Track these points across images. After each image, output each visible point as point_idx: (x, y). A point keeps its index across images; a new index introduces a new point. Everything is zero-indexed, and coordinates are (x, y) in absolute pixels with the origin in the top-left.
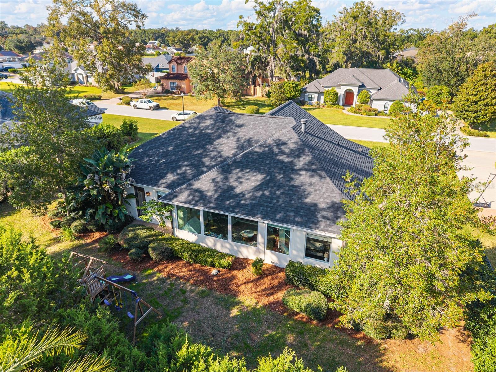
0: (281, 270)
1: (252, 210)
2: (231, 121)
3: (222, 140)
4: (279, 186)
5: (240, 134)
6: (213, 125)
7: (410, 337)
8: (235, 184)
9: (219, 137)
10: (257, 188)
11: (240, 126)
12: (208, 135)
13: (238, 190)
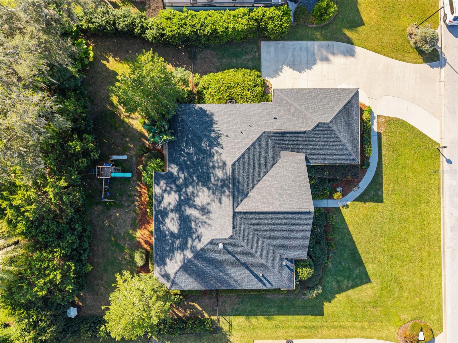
3: (206, 191)
4: (173, 243)
5: (213, 204)
8: (170, 217)
10: (169, 231)
13: (166, 220)
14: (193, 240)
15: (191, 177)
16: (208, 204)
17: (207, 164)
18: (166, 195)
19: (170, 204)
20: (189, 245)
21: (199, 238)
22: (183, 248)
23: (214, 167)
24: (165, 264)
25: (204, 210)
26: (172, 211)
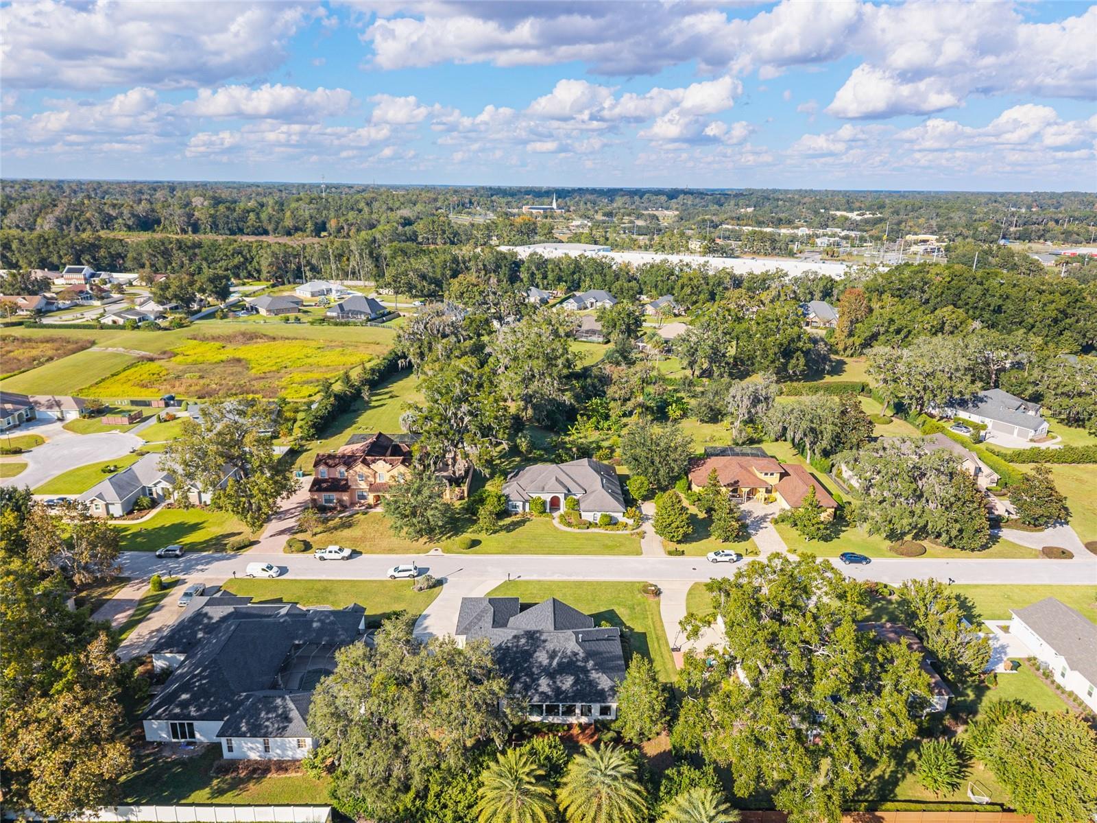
0: (591, 724)
1: (574, 699)
2: (537, 638)
3: (537, 654)
4: (583, 682)
5: (548, 647)
6: (527, 642)
7: (649, 739)
8: (560, 685)
9: (535, 651)
10: (573, 685)
11: (545, 641)
12: (527, 651)
13: (564, 688)
14: (577, 660)
15: (525, 669)
16: (547, 652)
17: (516, 653)
18: (541, 689)
19: (548, 685)
20: (583, 664)
21: (576, 654)
22: (586, 671)
23: (517, 647)
24: (603, 690)
25: (552, 655)
26: (554, 682)
